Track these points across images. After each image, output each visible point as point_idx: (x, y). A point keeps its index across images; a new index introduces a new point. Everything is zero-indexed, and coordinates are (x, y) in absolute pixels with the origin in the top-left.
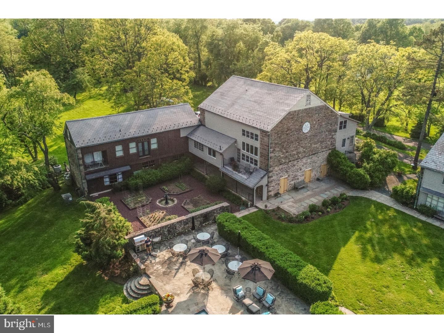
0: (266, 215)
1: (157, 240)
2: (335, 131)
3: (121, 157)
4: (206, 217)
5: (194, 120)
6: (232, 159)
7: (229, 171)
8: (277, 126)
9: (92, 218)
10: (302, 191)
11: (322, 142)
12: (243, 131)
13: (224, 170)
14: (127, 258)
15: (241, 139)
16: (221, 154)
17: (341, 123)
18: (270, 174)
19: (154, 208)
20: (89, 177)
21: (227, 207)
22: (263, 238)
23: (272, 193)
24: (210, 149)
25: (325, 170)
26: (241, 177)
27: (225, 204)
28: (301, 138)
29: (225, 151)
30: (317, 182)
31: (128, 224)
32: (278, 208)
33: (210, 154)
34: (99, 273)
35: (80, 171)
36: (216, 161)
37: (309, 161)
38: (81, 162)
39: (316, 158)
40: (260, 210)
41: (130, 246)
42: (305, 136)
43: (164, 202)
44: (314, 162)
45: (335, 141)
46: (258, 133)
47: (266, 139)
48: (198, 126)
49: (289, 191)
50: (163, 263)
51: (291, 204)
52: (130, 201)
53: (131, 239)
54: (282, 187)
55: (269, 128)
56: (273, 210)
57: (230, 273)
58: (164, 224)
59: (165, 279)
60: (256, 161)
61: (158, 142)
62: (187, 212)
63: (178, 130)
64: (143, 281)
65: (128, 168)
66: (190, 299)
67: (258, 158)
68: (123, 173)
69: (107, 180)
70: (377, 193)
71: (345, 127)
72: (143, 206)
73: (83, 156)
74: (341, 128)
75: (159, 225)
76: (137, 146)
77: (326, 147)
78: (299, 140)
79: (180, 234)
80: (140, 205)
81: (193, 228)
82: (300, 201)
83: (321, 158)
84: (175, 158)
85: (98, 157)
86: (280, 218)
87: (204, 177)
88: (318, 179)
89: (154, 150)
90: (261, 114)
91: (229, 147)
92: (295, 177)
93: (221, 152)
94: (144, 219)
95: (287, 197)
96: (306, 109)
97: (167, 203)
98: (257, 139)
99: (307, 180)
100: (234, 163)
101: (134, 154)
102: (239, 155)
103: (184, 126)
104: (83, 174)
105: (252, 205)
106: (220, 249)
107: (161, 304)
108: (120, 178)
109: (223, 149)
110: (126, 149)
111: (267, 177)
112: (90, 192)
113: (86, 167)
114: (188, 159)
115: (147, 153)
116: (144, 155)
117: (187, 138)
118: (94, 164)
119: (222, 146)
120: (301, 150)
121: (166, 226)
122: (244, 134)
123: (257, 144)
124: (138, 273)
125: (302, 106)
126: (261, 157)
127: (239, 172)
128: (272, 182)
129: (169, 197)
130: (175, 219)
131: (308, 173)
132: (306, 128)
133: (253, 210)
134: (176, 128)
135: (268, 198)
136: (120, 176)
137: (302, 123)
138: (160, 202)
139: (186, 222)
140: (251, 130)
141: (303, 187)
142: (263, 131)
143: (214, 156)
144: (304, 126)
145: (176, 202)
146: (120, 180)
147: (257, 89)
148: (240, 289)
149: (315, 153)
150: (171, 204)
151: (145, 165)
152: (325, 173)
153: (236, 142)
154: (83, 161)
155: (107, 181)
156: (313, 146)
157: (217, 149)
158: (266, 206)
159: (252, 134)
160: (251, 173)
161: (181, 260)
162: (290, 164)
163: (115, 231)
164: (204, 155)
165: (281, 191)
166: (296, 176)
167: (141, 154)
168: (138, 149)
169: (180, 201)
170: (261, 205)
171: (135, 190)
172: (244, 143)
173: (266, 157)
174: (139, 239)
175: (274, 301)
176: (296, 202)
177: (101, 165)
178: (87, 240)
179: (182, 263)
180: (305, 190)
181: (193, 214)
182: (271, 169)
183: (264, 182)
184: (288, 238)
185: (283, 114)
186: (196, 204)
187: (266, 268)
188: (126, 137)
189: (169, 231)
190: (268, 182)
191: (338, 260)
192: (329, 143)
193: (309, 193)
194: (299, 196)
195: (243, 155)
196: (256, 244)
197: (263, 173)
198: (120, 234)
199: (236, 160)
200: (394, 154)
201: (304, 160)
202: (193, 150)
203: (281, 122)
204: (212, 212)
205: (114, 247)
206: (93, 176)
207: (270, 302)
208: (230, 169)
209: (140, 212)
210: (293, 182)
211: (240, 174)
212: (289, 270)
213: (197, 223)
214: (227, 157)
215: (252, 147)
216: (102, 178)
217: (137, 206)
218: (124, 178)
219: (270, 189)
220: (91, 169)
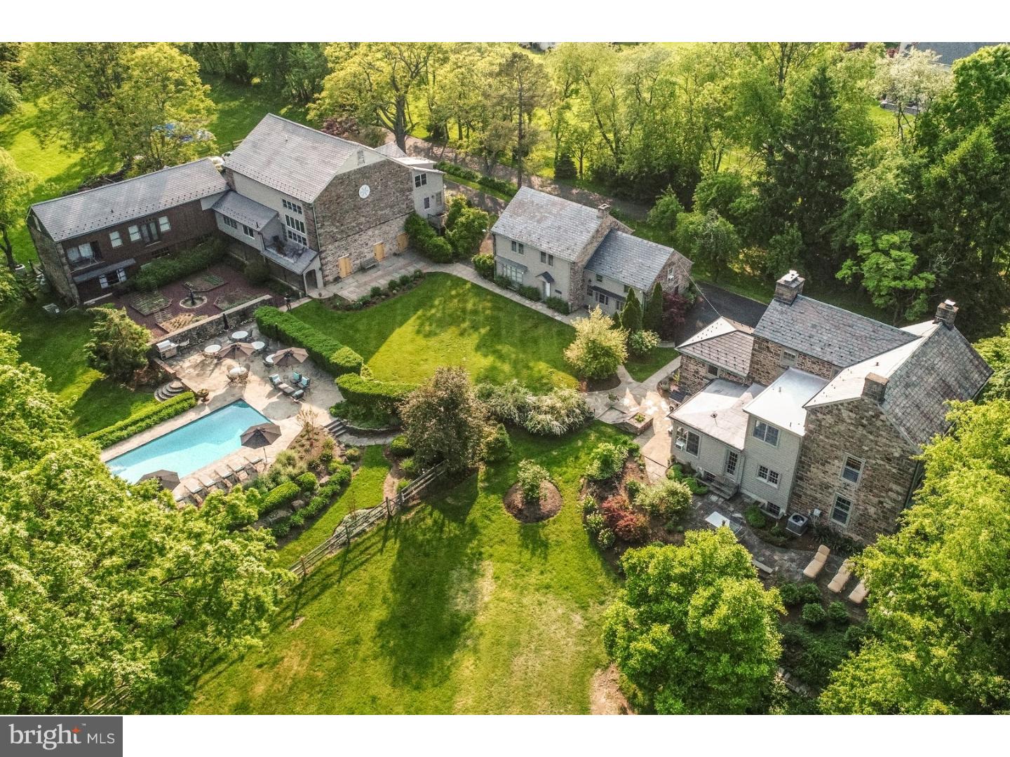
0: (320, 303)
1: (184, 344)
2: (411, 190)
3: (118, 249)
4: (244, 316)
5: (219, 184)
6: (276, 238)
7: (272, 254)
8: (322, 195)
9: (103, 326)
10: (372, 271)
11: (391, 207)
12: (284, 201)
13: (265, 253)
14: (153, 366)
15: (284, 212)
16: (259, 233)
17: (417, 178)
18: (323, 255)
19: (176, 311)
20: (78, 279)
21: (269, 300)
22: (304, 328)
23: (331, 278)
24: (245, 227)
25: (404, 243)
26: (287, 262)
27: (267, 297)
28: (358, 206)
29: (264, 229)
30: (395, 258)
31: (147, 331)
32: (336, 296)
33: (246, 232)
34: (122, 385)
35: (64, 272)
36: (254, 242)
37: (377, 232)
38: (64, 260)
39: (388, 228)
40: (314, 300)
41: (154, 352)
42: (365, 203)
43: (190, 302)
44: (385, 233)
45: (413, 202)
46: (301, 205)
47: (310, 212)
48: (226, 193)
49: (353, 273)
50: (195, 366)
51: (352, 289)
52: (144, 305)
53: (154, 346)
54: (343, 270)
55: (310, 199)
56: (329, 299)
57: (268, 365)
58: (192, 326)
59: (199, 379)
60: (304, 239)
61: (170, 221)
62: (220, 310)
63: (198, 202)
64: (176, 384)
65: (131, 262)
66: (227, 392)
67: (305, 235)
68: (126, 269)
69: (104, 280)
70: (461, 266)
71: (424, 182)
72: (162, 310)
73: (65, 250)
74: (418, 185)
75: (186, 328)
76: (140, 230)
77: (400, 212)
78: (357, 208)
79: (212, 337)
80: (158, 308)
81: (227, 327)
82: (365, 284)
83: (396, 227)
84: (198, 240)
85: (86, 251)
86: (335, 307)
87: (243, 263)
88: (395, 254)
89: (167, 233)
90: (303, 178)
91: (268, 224)
92: (360, 255)
93: (259, 230)
94: (164, 325)
95: (351, 280)
96: (359, 169)
97: (194, 303)
98: (300, 212)
99: (379, 257)
100: (279, 244)
101: (137, 242)
102: (284, 232)
103: (205, 195)
104: (68, 275)
105: (304, 295)
106: (258, 345)
107: (197, 400)
108: (122, 276)
109: (261, 227)
110: (125, 236)
111: (318, 258)
112: (82, 300)
113: (72, 265)
114: (218, 241)
115: (155, 238)
116: (152, 240)
117: (212, 212)
118: (82, 261)
119: (259, 222)
120: (363, 219)
121: (194, 329)
122: (285, 206)
123: (301, 218)
124: (168, 378)
125: (354, 165)
126: (309, 233)
127: (285, 255)
128: (326, 264)
129: (195, 296)
130: (205, 320)
131: (379, 249)
132: (364, 192)
133: (305, 301)
134: (193, 199)
135: (325, 284)
136: (122, 274)
137: (357, 187)
138: (184, 303)
139: (218, 322)
140: (292, 202)
141: (374, 267)
142: (304, 204)
143: (252, 235)
144: (361, 190)
145: (206, 301)
146: (123, 279)
147: (300, 139)
148: (277, 378)
149: (384, 221)
150: (199, 305)
151: (156, 254)
152: (406, 244)
153: (278, 215)
154: (67, 258)
155: (104, 283)
156: (380, 213)
157: (254, 227)
158: (320, 295)
159: (294, 205)
160: (300, 255)
161: (215, 361)
162: (349, 239)
163: (133, 339)
164: (239, 234)
165: (343, 275)
166: (361, 253)
167: (148, 240)
168: (142, 235)
169: (212, 299)
170: (314, 294)
171: (148, 290)
172: (287, 217)
173: (313, 234)
174: (165, 345)
175: (308, 383)
176: (358, 287)
177: (94, 261)
178: (100, 352)
179: (216, 365)
180: (375, 270)
181: (227, 312)
182: (323, 248)
183: (316, 265)
184: (339, 328)
185: (328, 179)
186: (232, 301)
187: (300, 354)
188: (124, 219)
189: (198, 334)
190: (322, 265)
191: (388, 342)
192: (404, 206)
193: (380, 273)
194: (363, 278)
195: (290, 232)
196: (295, 334)
197: (314, 253)
198: (140, 341)
199: (281, 237)
200: (484, 216)
201: (370, 233)
202: (223, 226)
203: (326, 190)
204: (251, 308)
205: (136, 354)
206: (84, 278)
207: (305, 384)
208: (275, 252)
209: (159, 318)
210: (358, 262)
211: (286, 258)
212: (324, 354)
213: (231, 322)
214: (268, 235)
215: (297, 221)
216: (97, 279)
217: (154, 309)
218: (127, 276)
219: (327, 272)
220: (81, 268)
